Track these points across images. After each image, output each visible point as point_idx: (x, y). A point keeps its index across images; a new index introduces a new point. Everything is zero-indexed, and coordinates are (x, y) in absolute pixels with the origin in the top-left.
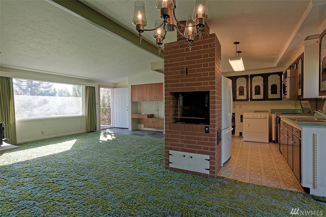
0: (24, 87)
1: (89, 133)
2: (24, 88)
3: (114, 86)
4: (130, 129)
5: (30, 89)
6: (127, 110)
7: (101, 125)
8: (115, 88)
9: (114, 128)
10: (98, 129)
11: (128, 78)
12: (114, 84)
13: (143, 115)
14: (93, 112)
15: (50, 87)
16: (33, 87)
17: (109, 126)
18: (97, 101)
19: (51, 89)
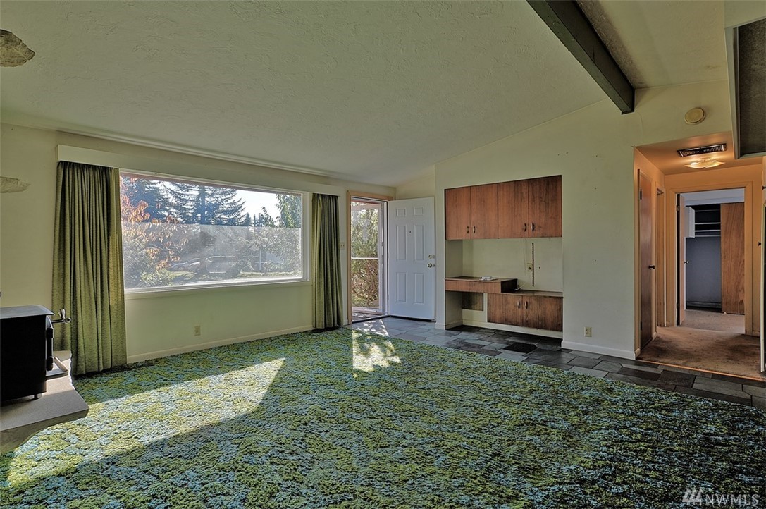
0: (191, 211)
1: (321, 335)
2: (190, 215)
3: (390, 196)
4: (441, 324)
5: (199, 215)
6: (430, 266)
7: (353, 309)
8: (390, 199)
9: (388, 316)
10: (345, 321)
11: (434, 167)
12: (389, 188)
13: (485, 281)
14: (332, 270)
15: (236, 211)
16: (206, 213)
17: (374, 311)
18: (342, 240)
19: (239, 215)
